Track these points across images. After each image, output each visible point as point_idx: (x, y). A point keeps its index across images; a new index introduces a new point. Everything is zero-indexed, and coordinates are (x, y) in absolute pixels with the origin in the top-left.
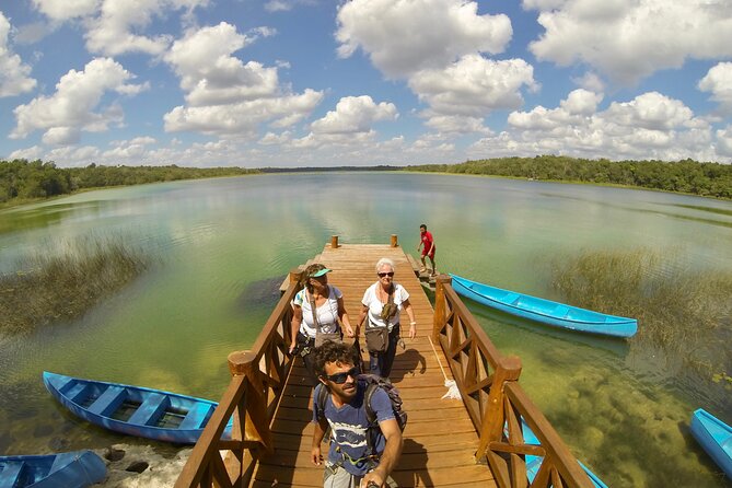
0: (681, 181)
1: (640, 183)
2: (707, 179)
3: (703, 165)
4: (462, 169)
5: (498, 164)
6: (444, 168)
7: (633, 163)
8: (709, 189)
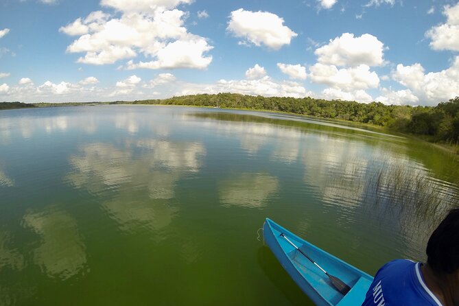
0: (305, 109)
1: (282, 110)
2: (319, 108)
3: (317, 101)
4: (170, 102)
5: (194, 98)
6: (159, 102)
7: (277, 98)
8: (321, 113)
